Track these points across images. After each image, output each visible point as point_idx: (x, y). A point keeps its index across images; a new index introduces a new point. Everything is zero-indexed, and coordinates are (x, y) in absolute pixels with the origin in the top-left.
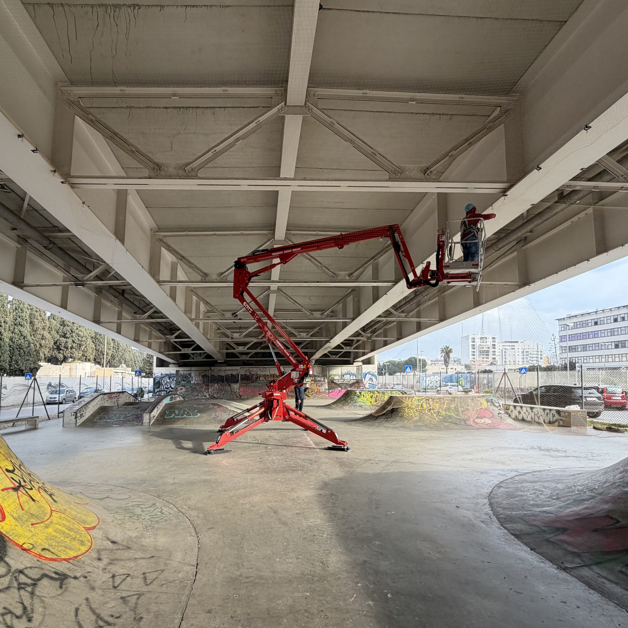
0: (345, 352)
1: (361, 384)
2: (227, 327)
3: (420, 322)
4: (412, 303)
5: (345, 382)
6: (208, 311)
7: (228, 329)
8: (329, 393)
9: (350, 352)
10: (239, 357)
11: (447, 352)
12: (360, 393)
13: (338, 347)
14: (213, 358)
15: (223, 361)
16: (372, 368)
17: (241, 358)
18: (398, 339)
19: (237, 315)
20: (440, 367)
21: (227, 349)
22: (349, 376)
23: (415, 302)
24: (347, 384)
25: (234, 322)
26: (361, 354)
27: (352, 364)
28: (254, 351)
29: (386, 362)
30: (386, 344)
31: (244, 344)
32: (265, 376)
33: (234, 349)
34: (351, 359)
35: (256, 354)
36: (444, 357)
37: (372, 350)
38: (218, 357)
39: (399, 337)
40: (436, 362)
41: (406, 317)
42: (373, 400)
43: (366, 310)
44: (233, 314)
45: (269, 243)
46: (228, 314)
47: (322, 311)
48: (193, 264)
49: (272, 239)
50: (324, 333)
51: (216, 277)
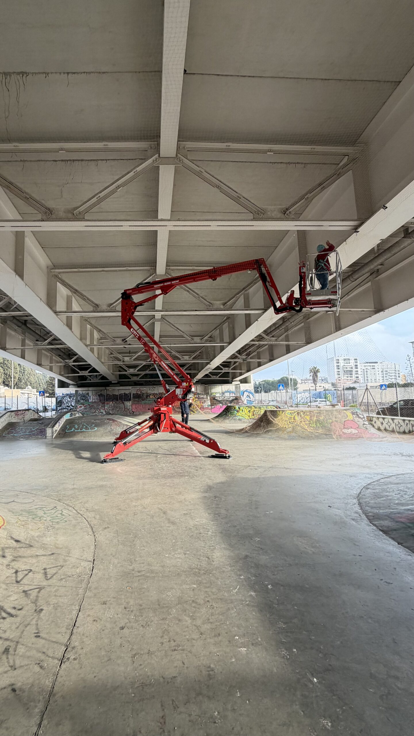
0: (225, 372)
1: (240, 401)
2: (119, 351)
3: (289, 345)
4: (281, 329)
5: (225, 399)
6: (101, 338)
8: (211, 408)
9: (228, 373)
10: (130, 378)
11: (315, 372)
12: (239, 408)
13: (218, 368)
14: (107, 379)
15: (116, 382)
16: (249, 387)
17: (132, 379)
18: (271, 360)
19: (126, 341)
20: (310, 385)
21: (119, 371)
22: (229, 393)
23: (283, 327)
24: (227, 400)
25: (124, 347)
26: (238, 374)
27: (231, 383)
28: (144, 373)
29: (262, 382)
30: (259, 365)
31: (134, 367)
32: (154, 394)
33: (127, 371)
34: (230, 379)
35: (146, 375)
36: (313, 376)
37: (248, 371)
38: (112, 378)
39: (272, 359)
40: (306, 381)
41: (276, 340)
42: (251, 414)
43: (240, 335)
44: (123, 340)
45: (151, 277)
46: (119, 341)
47: (202, 336)
48: (85, 296)
49: (154, 274)
50: (204, 357)
51: (106, 307)
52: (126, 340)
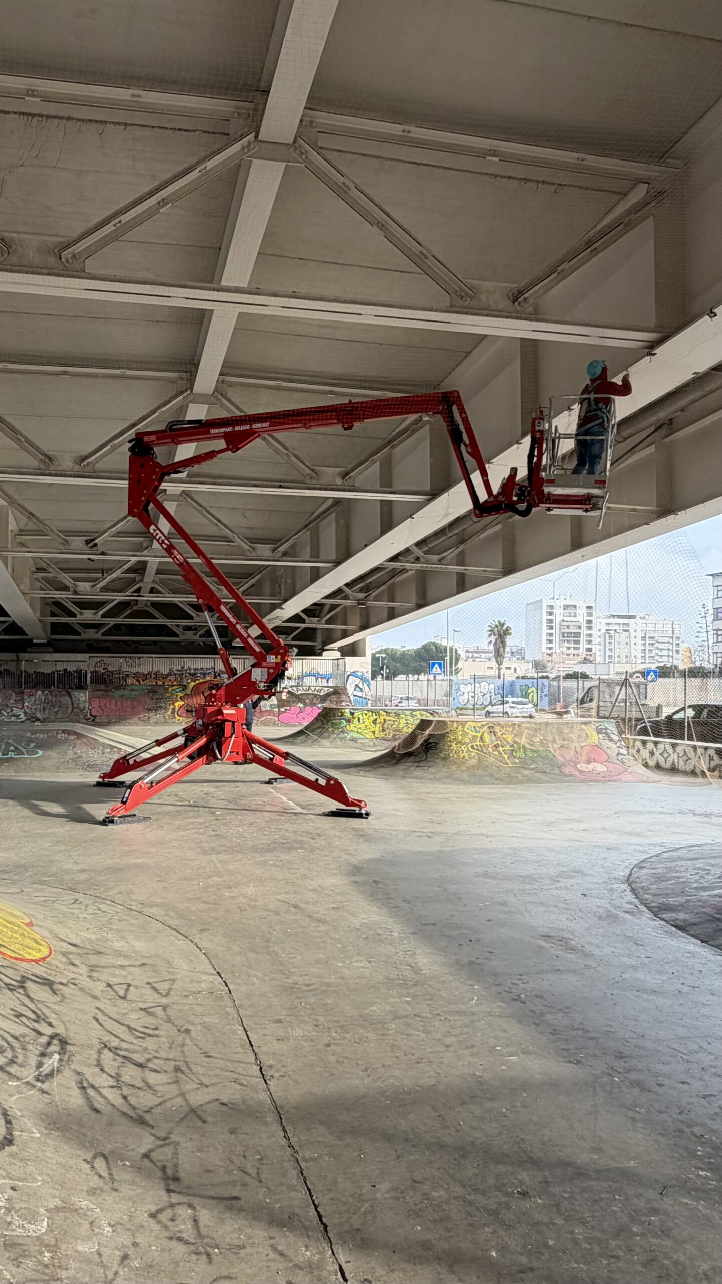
0: (306, 629)
1: (344, 697)
2: (63, 566)
3: (463, 574)
4: (450, 535)
5: (310, 692)
6: (20, 531)
7: (64, 570)
8: (280, 712)
9: (315, 630)
10: (79, 634)
11: (501, 634)
12: (352, 714)
13: (296, 618)
14: (24, 634)
15: (45, 641)
16: (360, 664)
17: (84, 636)
18: (420, 606)
19: (96, 545)
20: (485, 666)
21: (53, 615)
22: (314, 678)
23: (456, 531)
24: (315, 695)
25: (89, 559)
26: (339, 634)
27: (320, 654)
28: (112, 622)
29: (379, 652)
30: (392, 615)
31: (95, 606)
32: (136, 675)
33: (74, 616)
34: (317, 644)
35: (117, 629)
36: (495, 644)
37: (364, 627)
38: (36, 631)
39: (421, 602)
40: (475, 655)
41: (440, 561)
42: (377, 728)
43: (366, 546)
44: (87, 542)
45: (180, 398)
46: (78, 542)
47: (275, 542)
48: (21, 434)
49: (186, 390)
50: (267, 587)
51: (70, 464)
52: (96, 541)
